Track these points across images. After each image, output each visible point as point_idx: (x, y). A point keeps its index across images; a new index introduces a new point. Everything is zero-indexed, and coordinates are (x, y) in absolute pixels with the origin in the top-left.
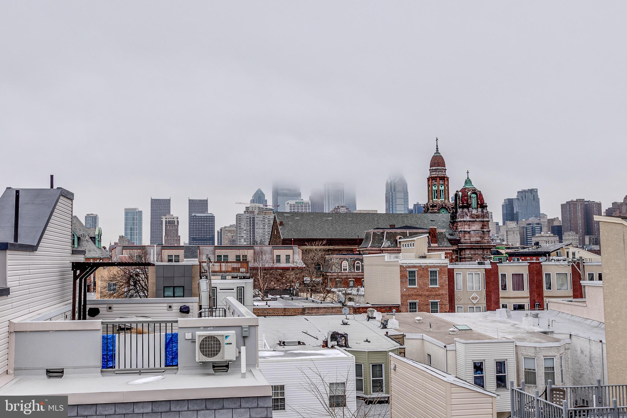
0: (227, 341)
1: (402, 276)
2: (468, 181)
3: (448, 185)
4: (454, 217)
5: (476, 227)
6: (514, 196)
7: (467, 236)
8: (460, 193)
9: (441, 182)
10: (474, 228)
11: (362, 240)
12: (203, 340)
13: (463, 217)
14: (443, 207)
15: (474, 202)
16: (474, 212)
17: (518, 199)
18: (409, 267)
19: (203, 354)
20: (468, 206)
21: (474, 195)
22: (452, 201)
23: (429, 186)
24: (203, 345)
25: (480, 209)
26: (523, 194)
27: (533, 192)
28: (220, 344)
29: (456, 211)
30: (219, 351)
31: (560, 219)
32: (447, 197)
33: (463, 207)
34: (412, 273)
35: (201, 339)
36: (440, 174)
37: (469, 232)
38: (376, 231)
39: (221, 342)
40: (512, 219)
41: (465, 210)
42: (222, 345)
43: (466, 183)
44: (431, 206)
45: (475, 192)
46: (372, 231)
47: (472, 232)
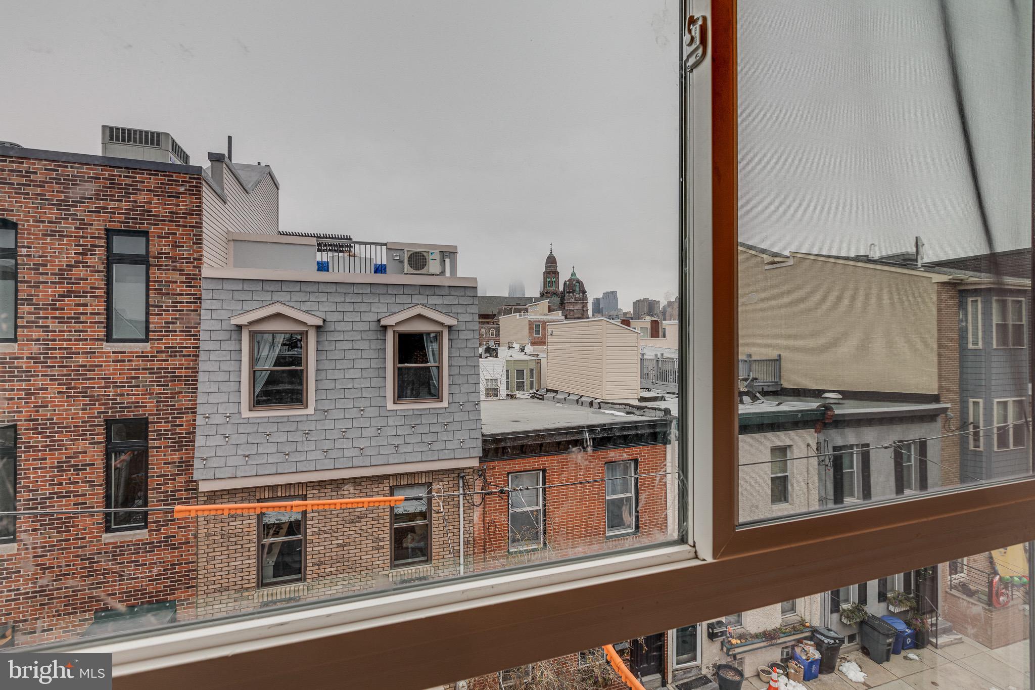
0: (431, 257)
1: (530, 328)
2: (573, 274)
3: (558, 278)
4: (562, 299)
5: (579, 307)
6: (600, 296)
7: (572, 313)
8: (568, 283)
9: (553, 275)
10: (577, 308)
11: (495, 315)
12: (411, 255)
13: (569, 299)
14: (554, 294)
15: (577, 289)
16: (577, 296)
17: (603, 298)
18: (536, 322)
19: (411, 267)
20: (573, 292)
21: (577, 284)
22: (561, 288)
23: (544, 278)
24: (411, 258)
25: (581, 294)
26: (607, 295)
27: (614, 294)
28: (426, 259)
29: (564, 295)
30: (425, 265)
31: (632, 312)
32: (557, 286)
33: (569, 292)
34: (537, 326)
35: (410, 253)
36: (553, 269)
37: (573, 310)
38: (506, 307)
39: (427, 258)
40: (599, 313)
41: (571, 294)
42: (427, 260)
43: (572, 275)
44: (546, 293)
45: (578, 281)
46: (503, 307)
47: (575, 311)
